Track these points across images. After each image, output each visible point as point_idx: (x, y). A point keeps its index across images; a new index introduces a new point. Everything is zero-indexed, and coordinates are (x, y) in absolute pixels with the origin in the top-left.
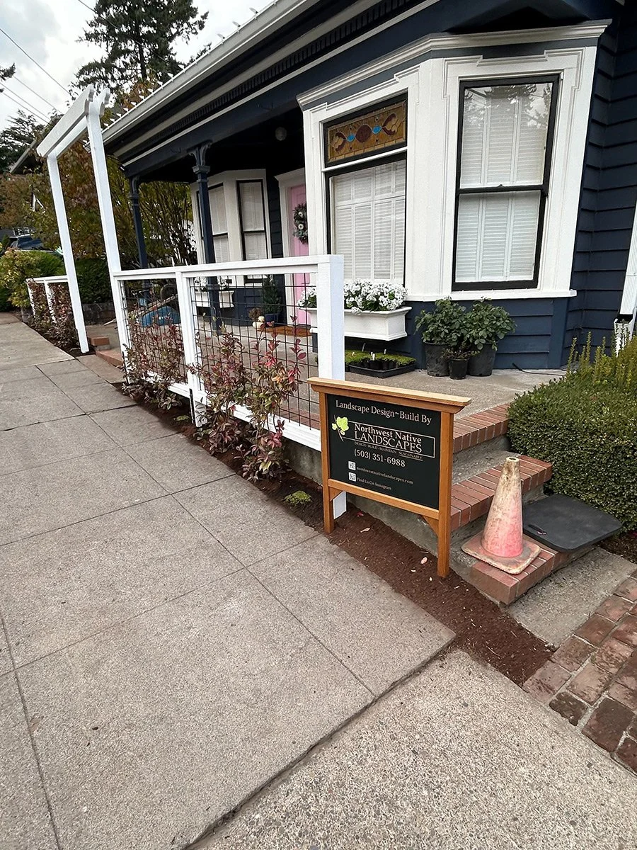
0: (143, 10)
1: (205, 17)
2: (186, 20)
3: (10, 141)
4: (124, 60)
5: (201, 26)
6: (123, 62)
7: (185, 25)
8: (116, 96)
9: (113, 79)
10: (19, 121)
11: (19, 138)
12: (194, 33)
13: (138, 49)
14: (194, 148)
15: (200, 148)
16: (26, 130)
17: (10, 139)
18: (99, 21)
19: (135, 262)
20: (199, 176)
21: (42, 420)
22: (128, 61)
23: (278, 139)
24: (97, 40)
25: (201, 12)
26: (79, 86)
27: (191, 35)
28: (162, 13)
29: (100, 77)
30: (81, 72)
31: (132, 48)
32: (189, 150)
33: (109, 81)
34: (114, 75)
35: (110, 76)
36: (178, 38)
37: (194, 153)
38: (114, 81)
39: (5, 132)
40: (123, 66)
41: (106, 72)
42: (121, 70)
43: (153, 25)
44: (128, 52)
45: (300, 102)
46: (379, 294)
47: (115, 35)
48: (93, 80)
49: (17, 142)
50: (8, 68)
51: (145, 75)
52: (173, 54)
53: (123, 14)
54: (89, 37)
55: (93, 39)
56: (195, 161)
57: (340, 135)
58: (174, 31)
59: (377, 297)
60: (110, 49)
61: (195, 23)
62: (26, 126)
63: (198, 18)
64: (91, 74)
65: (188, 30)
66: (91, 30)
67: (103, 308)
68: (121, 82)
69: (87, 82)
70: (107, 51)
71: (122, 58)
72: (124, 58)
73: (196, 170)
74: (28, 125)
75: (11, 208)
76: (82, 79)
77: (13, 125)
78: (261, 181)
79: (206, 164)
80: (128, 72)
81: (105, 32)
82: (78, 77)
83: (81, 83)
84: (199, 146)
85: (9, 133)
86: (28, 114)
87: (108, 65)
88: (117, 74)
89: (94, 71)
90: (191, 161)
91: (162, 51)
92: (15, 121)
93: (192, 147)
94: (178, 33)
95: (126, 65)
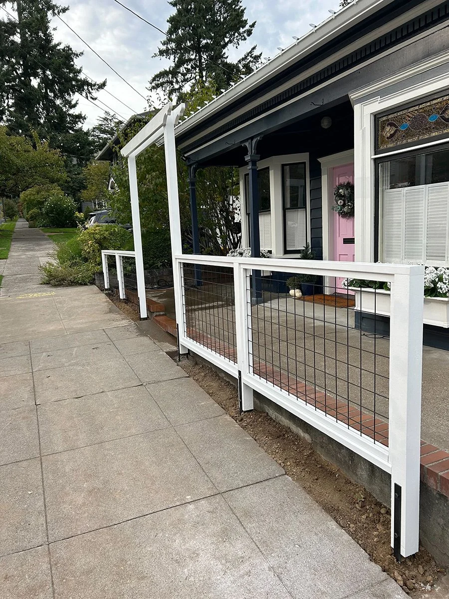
0: (204, 28)
1: (253, 26)
2: (237, 30)
3: (97, 134)
4: (187, 67)
5: (249, 33)
6: (185, 68)
7: (236, 34)
8: (178, 94)
9: (177, 82)
10: (106, 119)
11: (104, 132)
12: (243, 40)
13: (198, 57)
14: (247, 140)
15: (252, 140)
16: (109, 125)
17: (97, 133)
18: (170, 40)
19: (188, 234)
20: (250, 164)
21: (105, 390)
22: (189, 67)
23: (323, 127)
24: (167, 55)
25: (250, 23)
26: (151, 90)
27: (240, 42)
28: (219, 28)
29: (167, 82)
30: (154, 79)
31: (193, 57)
32: (242, 142)
33: (174, 84)
34: (178, 79)
35: (175, 80)
36: (230, 45)
37: (247, 144)
38: (177, 84)
39: (94, 128)
40: (185, 72)
41: (172, 78)
42: (184, 75)
43: (211, 38)
44: (190, 60)
45: (352, 97)
46: (437, 280)
47: (181, 49)
48: (162, 84)
49: (101, 135)
50: (102, 82)
51: (201, 77)
52: (225, 58)
53: (188, 33)
54: (161, 53)
55: (164, 54)
56: (247, 151)
57: (391, 125)
58: (227, 40)
59: (434, 282)
60: (177, 59)
61: (244, 32)
62: (109, 122)
63: (247, 27)
64: (160, 80)
65: (238, 38)
66: (164, 48)
67: (159, 273)
68: (183, 84)
69: (157, 86)
70: (174, 62)
71: (185, 66)
72: (187, 65)
73: (247, 158)
74: (111, 122)
75: (93, 186)
76: (153, 84)
77: (100, 122)
78: (304, 163)
79: (257, 154)
80: (189, 76)
81: (174, 47)
82: (151, 83)
83: (153, 88)
84: (252, 138)
85: (97, 128)
86: (112, 113)
87: (174, 72)
88: (180, 78)
89: (163, 77)
90: (244, 151)
91: (216, 56)
92: (102, 120)
93: (245, 140)
94: (230, 41)
95: (188, 70)
